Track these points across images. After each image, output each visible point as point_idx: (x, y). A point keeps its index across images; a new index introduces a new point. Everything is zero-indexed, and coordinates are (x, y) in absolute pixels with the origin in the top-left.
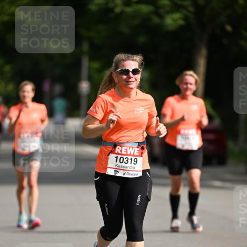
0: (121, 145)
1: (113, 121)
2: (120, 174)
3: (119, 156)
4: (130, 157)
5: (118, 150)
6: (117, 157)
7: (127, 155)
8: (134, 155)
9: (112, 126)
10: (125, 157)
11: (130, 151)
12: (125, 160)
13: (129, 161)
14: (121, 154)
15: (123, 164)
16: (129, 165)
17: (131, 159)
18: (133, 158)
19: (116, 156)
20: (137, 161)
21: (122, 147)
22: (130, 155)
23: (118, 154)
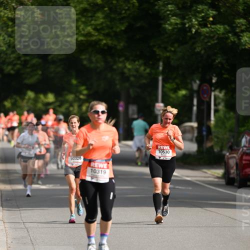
0: (94, 161)
1: (92, 145)
2: (94, 181)
3: (93, 169)
4: (100, 170)
5: (92, 164)
6: (92, 170)
7: (98, 168)
8: (103, 168)
9: (91, 147)
10: (97, 169)
11: (101, 165)
12: (97, 172)
13: (100, 172)
14: (94, 168)
15: (96, 174)
16: (100, 174)
17: (102, 171)
18: (103, 170)
19: (91, 168)
20: (105, 172)
21: (95, 162)
22: (101, 168)
23: (92, 167)
